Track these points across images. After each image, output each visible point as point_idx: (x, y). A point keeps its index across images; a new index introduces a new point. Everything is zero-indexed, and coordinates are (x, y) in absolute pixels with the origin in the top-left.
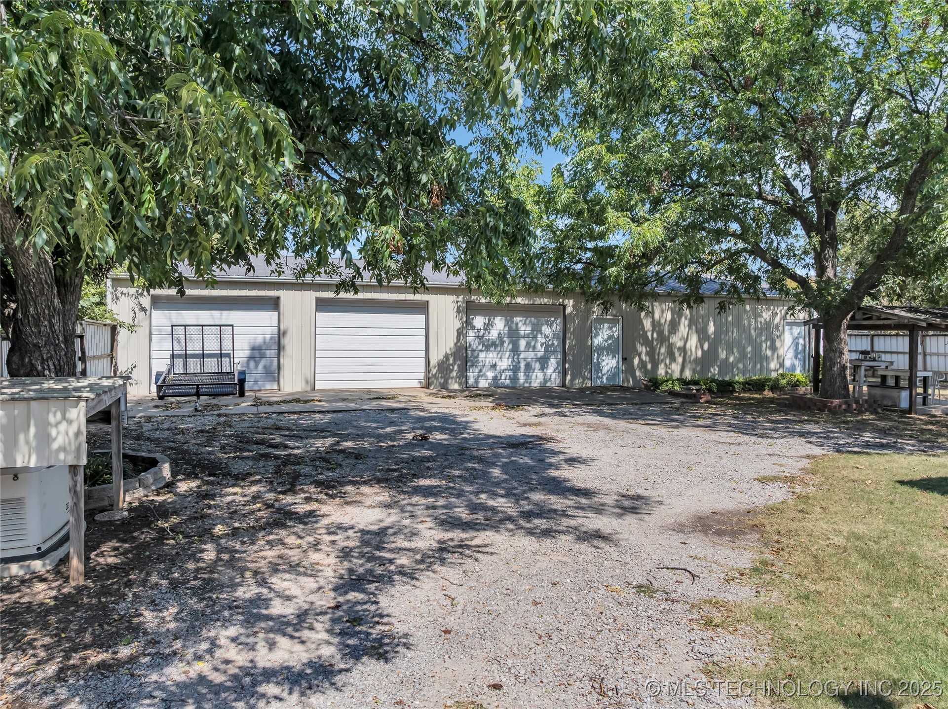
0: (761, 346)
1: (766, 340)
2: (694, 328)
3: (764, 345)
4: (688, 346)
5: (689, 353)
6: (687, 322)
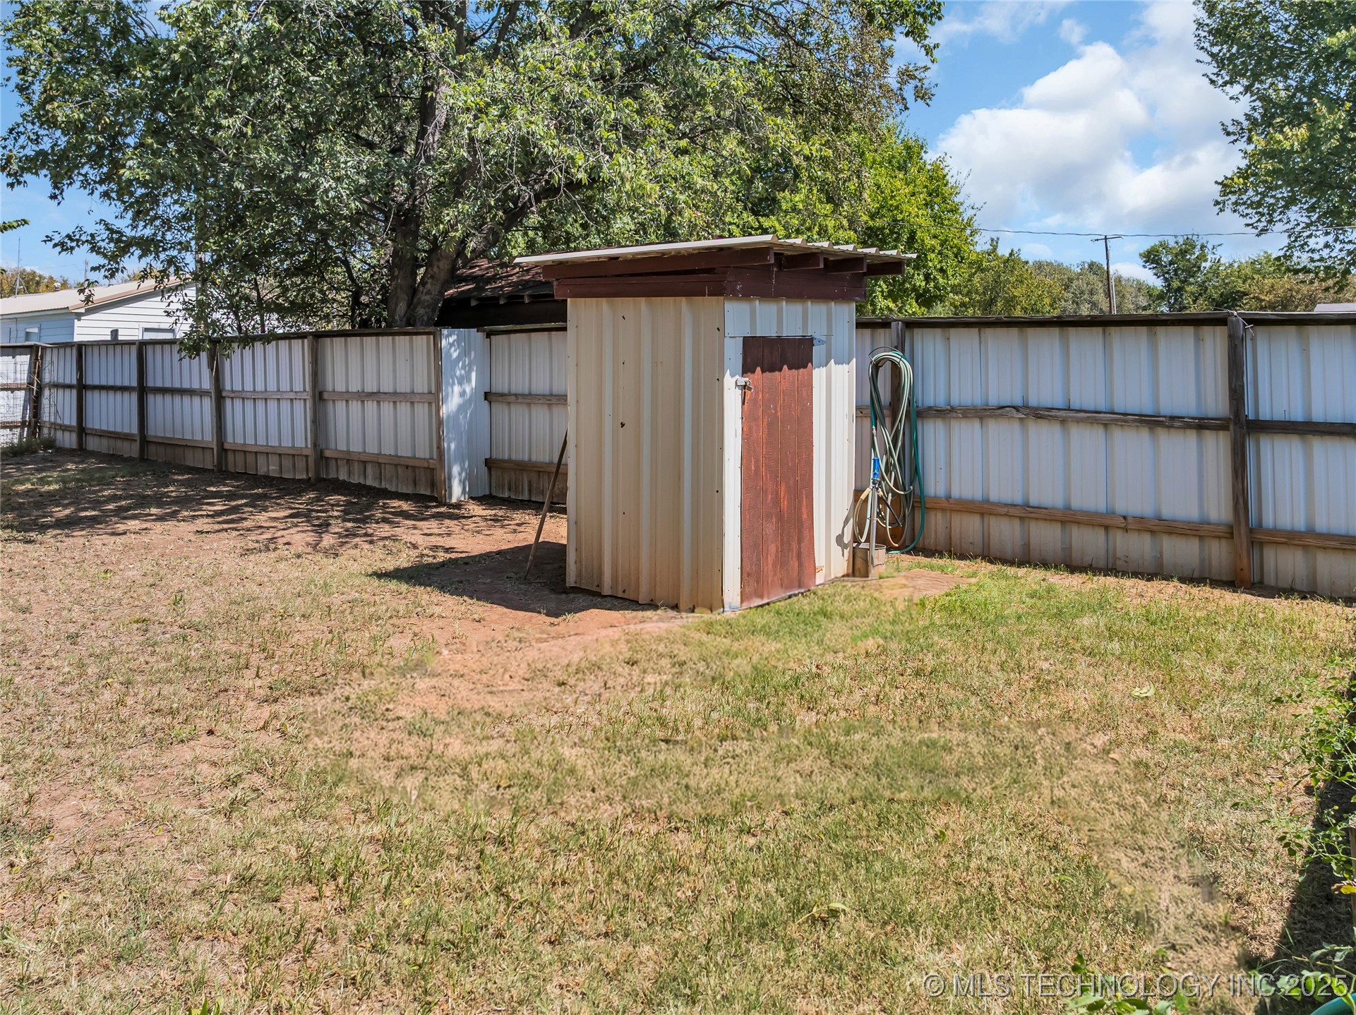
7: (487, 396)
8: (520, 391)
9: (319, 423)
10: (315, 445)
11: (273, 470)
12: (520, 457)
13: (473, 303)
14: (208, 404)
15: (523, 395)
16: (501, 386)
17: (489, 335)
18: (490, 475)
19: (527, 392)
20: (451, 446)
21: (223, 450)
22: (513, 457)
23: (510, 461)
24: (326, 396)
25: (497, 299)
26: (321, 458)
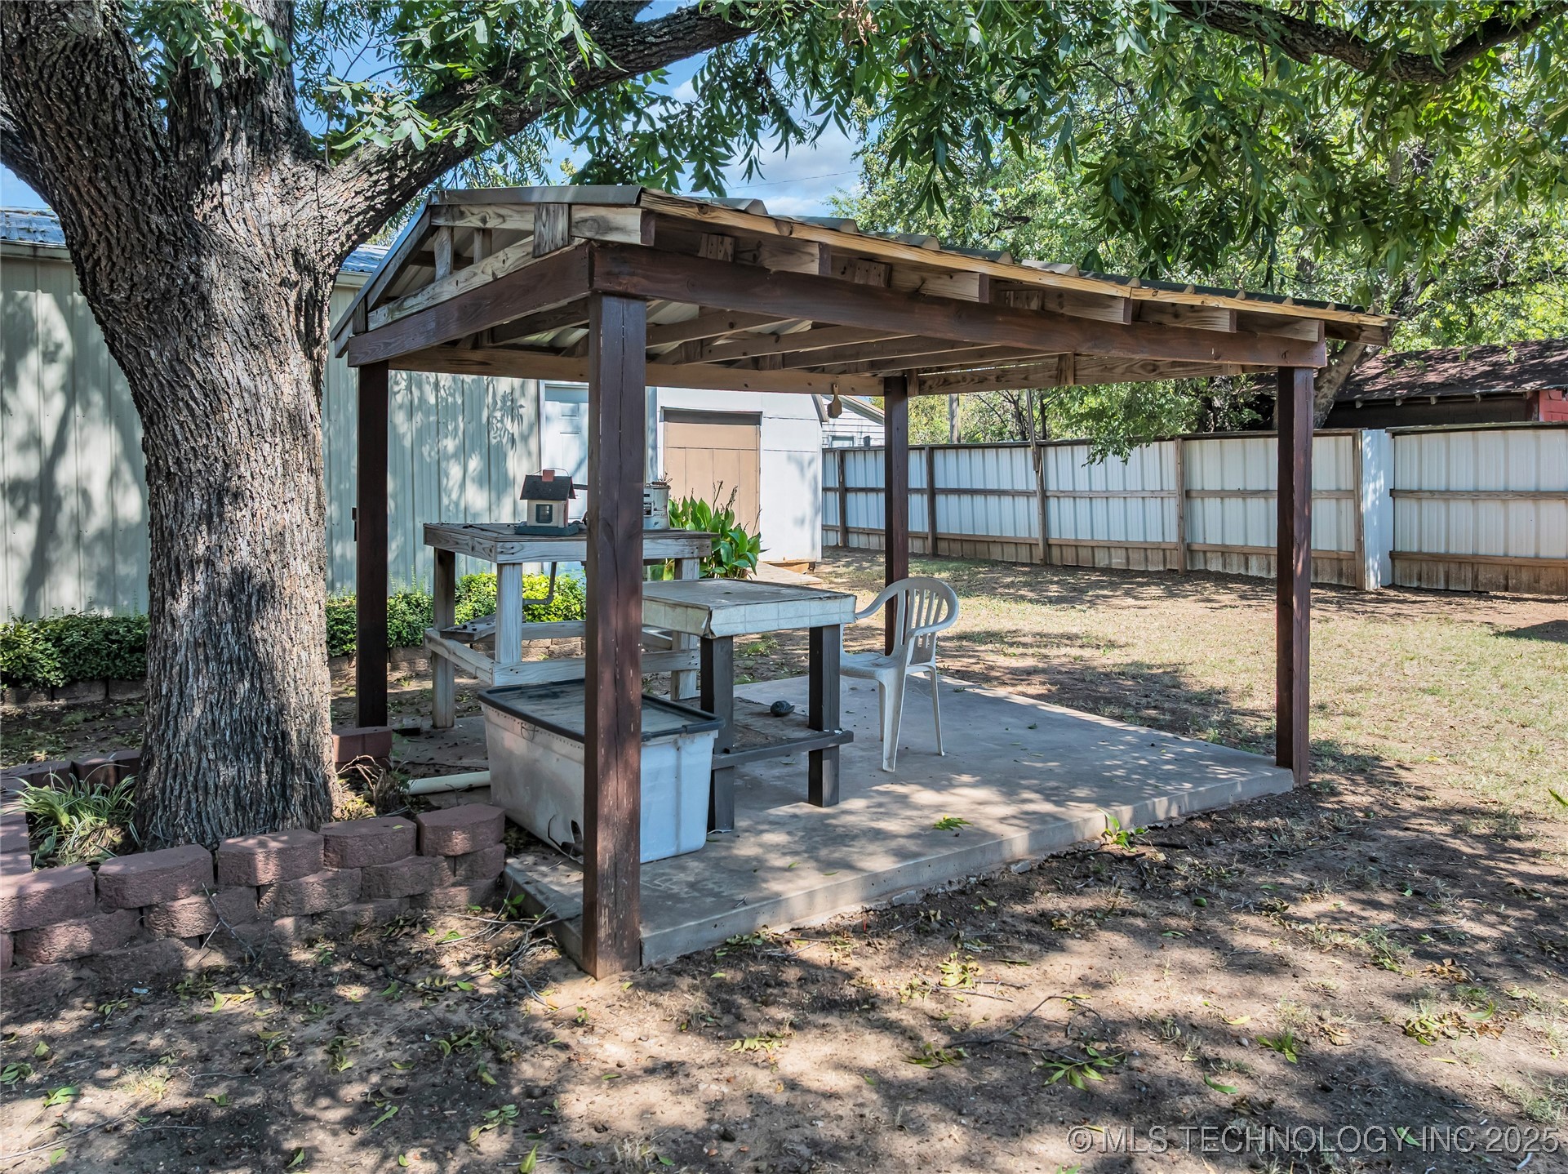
0: (440, 474)
1: (463, 454)
2: (97, 398)
3: (455, 471)
4: (65, 474)
5: (70, 504)
6: (55, 374)
7: (1393, 493)
8: (1434, 487)
9: (1185, 519)
10: (1182, 539)
11: (1118, 561)
12: (1434, 550)
13: (1359, 405)
14: (1035, 502)
15: (1440, 492)
16: (1408, 482)
17: (1394, 435)
18: (1393, 566)
19: (1443, 488)
20: (1369, 541)
21: (1048, 546)
22: (1425, 549)
23: (1420, 553)
24: (1194, 494)
25: (1395, 400)
26: (1190, 551)
